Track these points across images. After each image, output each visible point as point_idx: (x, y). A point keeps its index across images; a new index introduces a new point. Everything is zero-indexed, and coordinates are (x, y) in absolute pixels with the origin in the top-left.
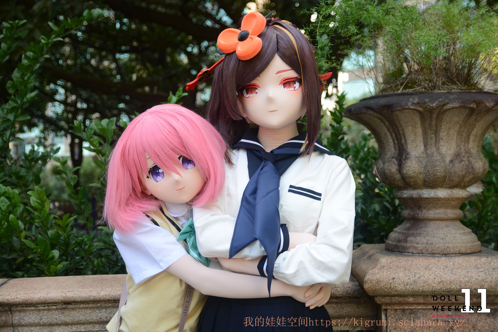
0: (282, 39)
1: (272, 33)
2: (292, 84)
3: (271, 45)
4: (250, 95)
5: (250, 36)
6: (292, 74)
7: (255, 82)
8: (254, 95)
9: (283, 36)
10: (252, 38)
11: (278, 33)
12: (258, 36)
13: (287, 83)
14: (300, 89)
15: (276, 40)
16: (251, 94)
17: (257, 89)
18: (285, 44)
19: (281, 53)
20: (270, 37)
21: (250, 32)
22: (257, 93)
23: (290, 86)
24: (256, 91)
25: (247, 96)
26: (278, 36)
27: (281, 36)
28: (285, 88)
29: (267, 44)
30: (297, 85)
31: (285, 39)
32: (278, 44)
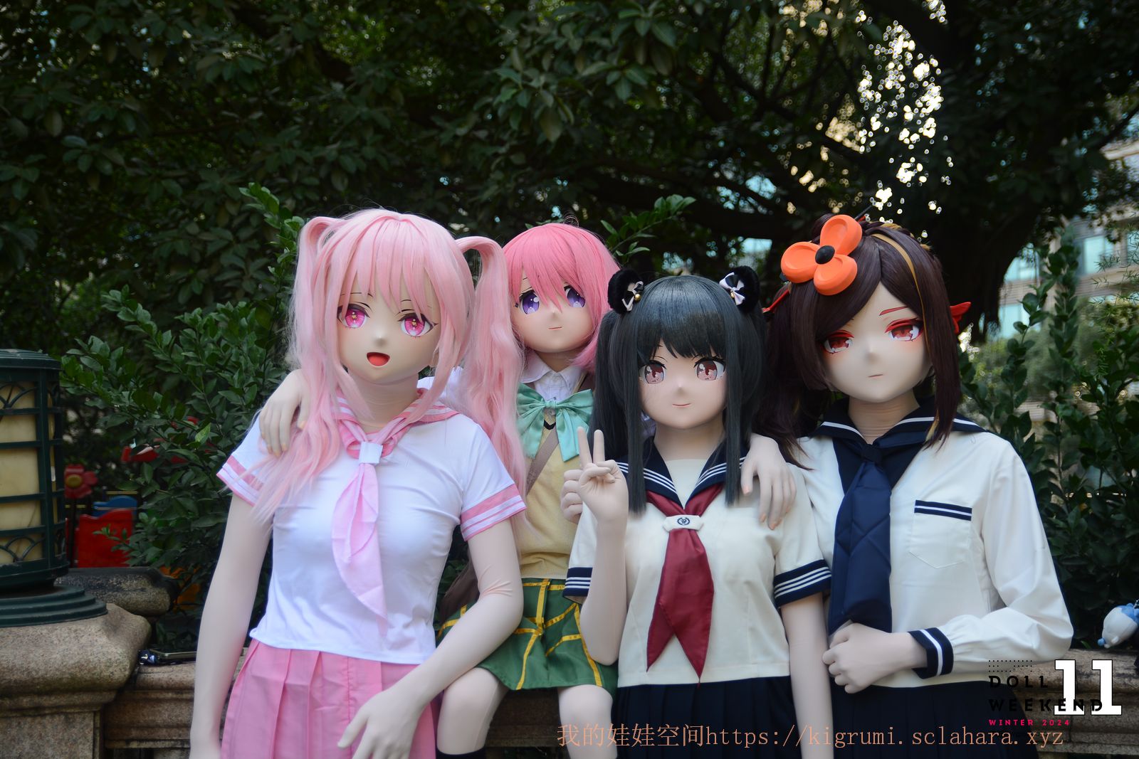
0: (889, 258)
1: (872, 249)
2: (906, 331)
3: (872, 268)
4: (837, 350)
5: (835, 255)
6: (906, 314)
7: (846, 328)
8: (844, 348)
9: (890, 254)
10: (840, 260)
11: (882, 248)
12: (850, 255)
13: (899, 329)
14: (920, 338)
15: (878, 260)
16: (839, 347)
17: (848, 339)
18: (894, 266)
19: (888, 281)
20: (868, 256)
21: (836, 248)
22: (847, 346)
23: (903, 334)
24: (847, 342)
25: (832, 350)
26: (882, 254)
27: (886, 252)
28: (896, 337)
29: (864, 268)
30: (915, 331)
31: (893, 257)
32: (882, 267)
